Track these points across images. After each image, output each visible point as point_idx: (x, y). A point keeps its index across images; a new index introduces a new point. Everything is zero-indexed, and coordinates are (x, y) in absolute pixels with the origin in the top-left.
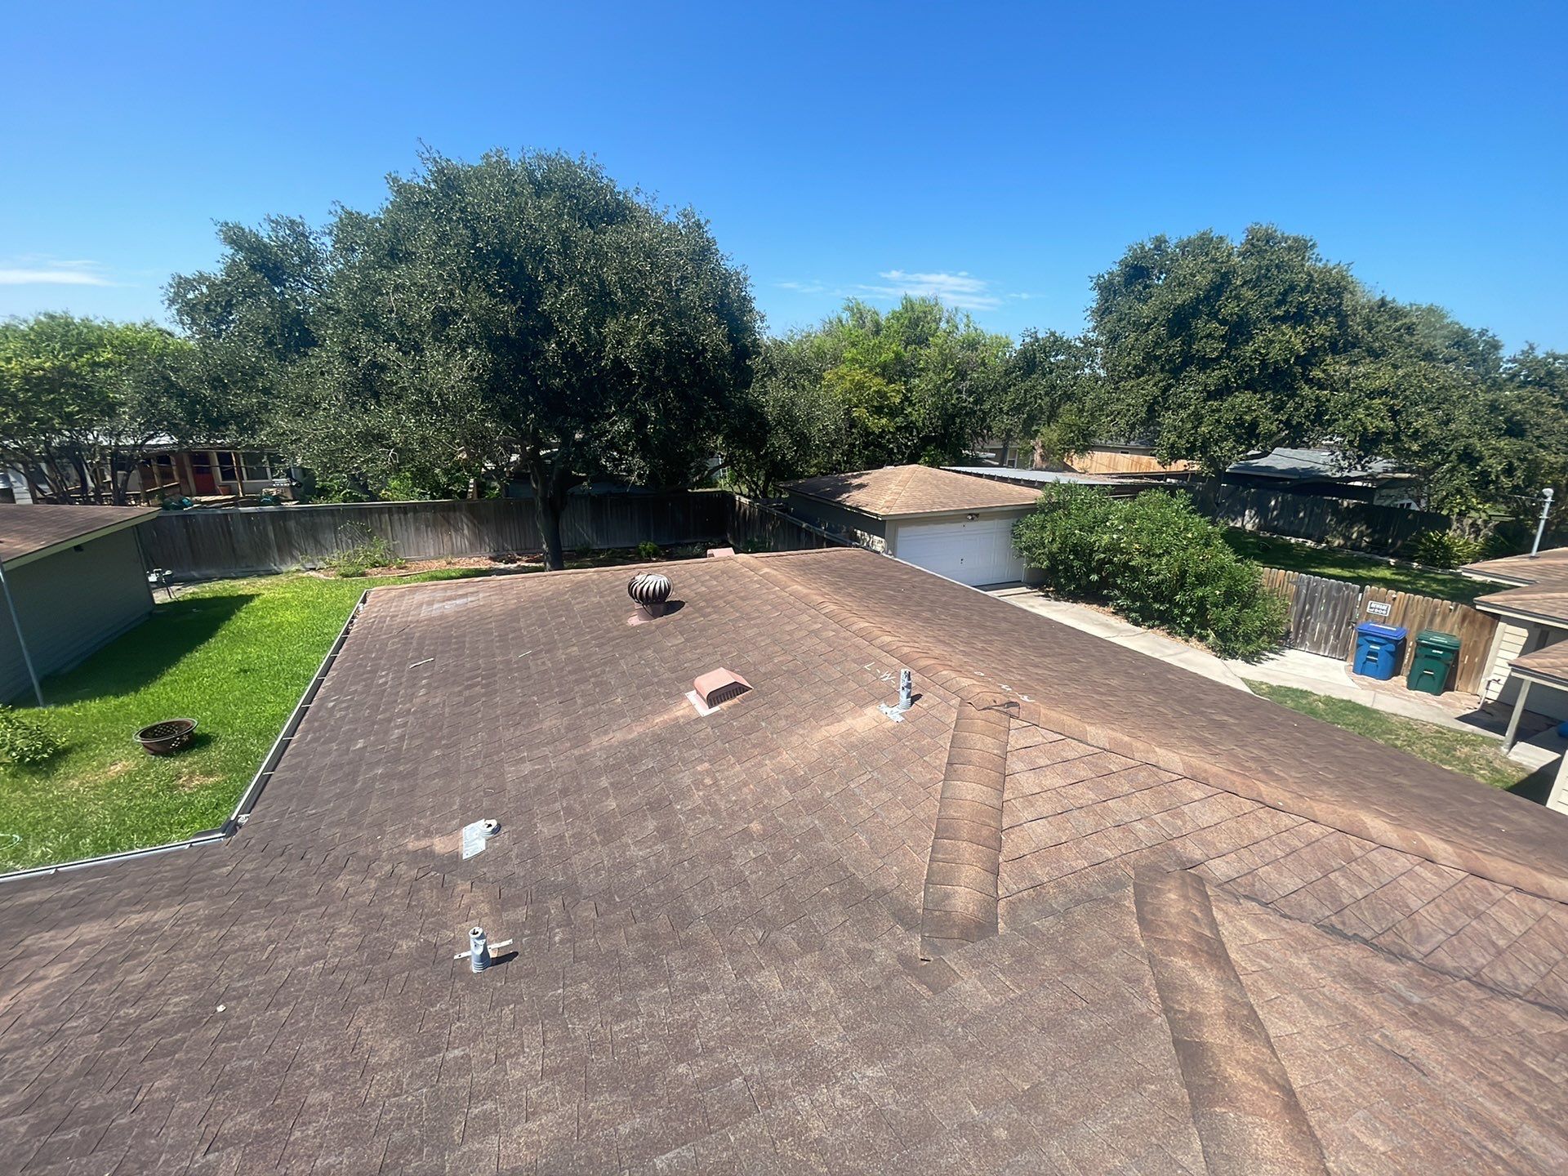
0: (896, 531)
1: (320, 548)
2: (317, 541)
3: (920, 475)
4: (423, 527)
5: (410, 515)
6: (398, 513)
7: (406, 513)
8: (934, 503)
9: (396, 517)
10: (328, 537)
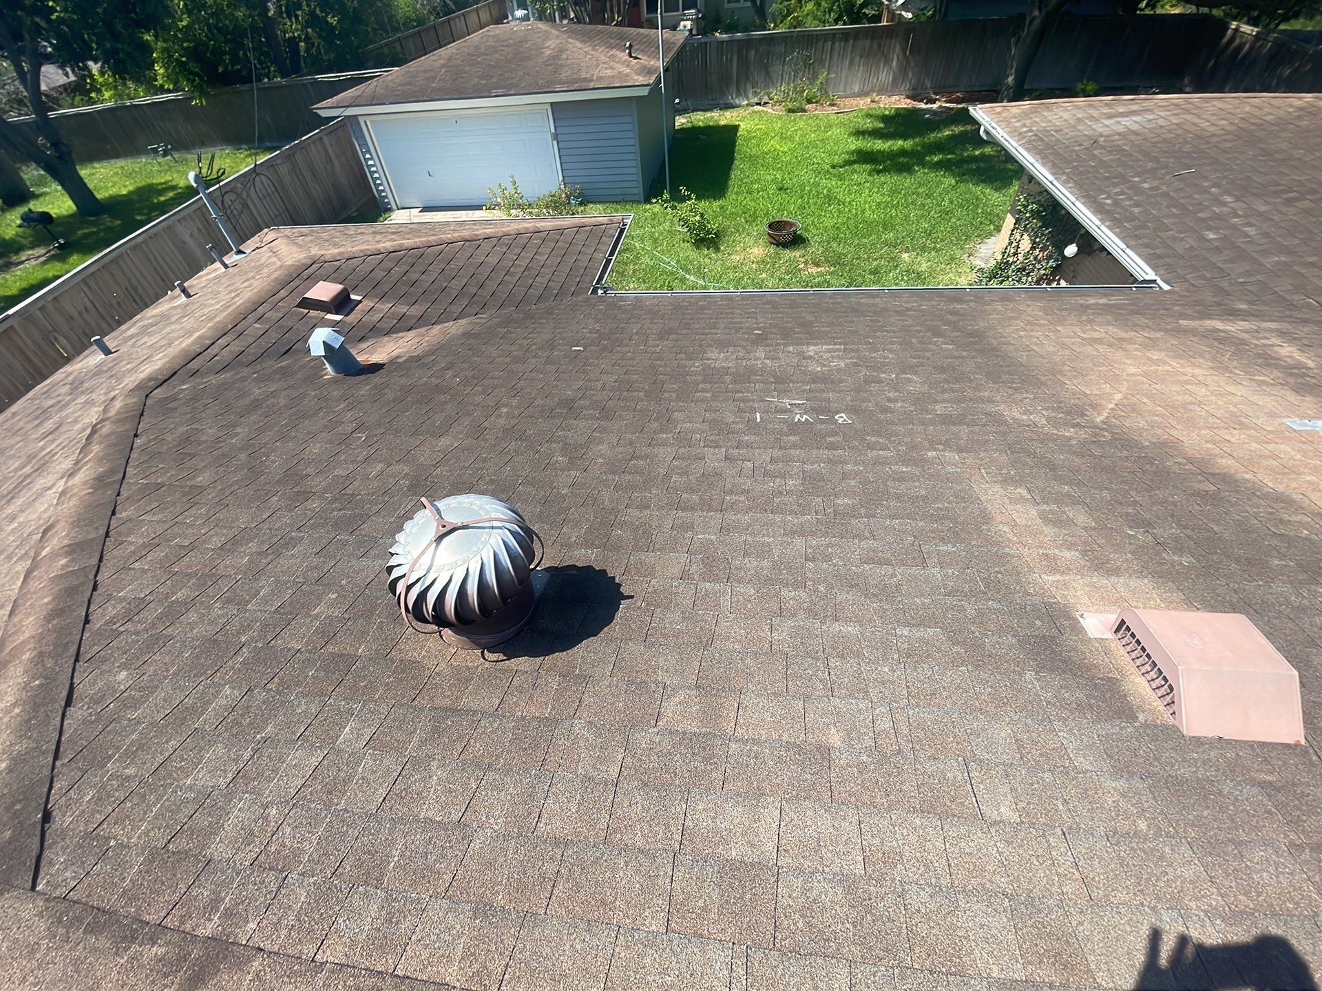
1: (769, 80)
2: (768, 73)
4: (857, 58)
5: (851, 42)
6: (841, 40)
7: (847, 40)
9: (837, 44)
10: (776, 69)
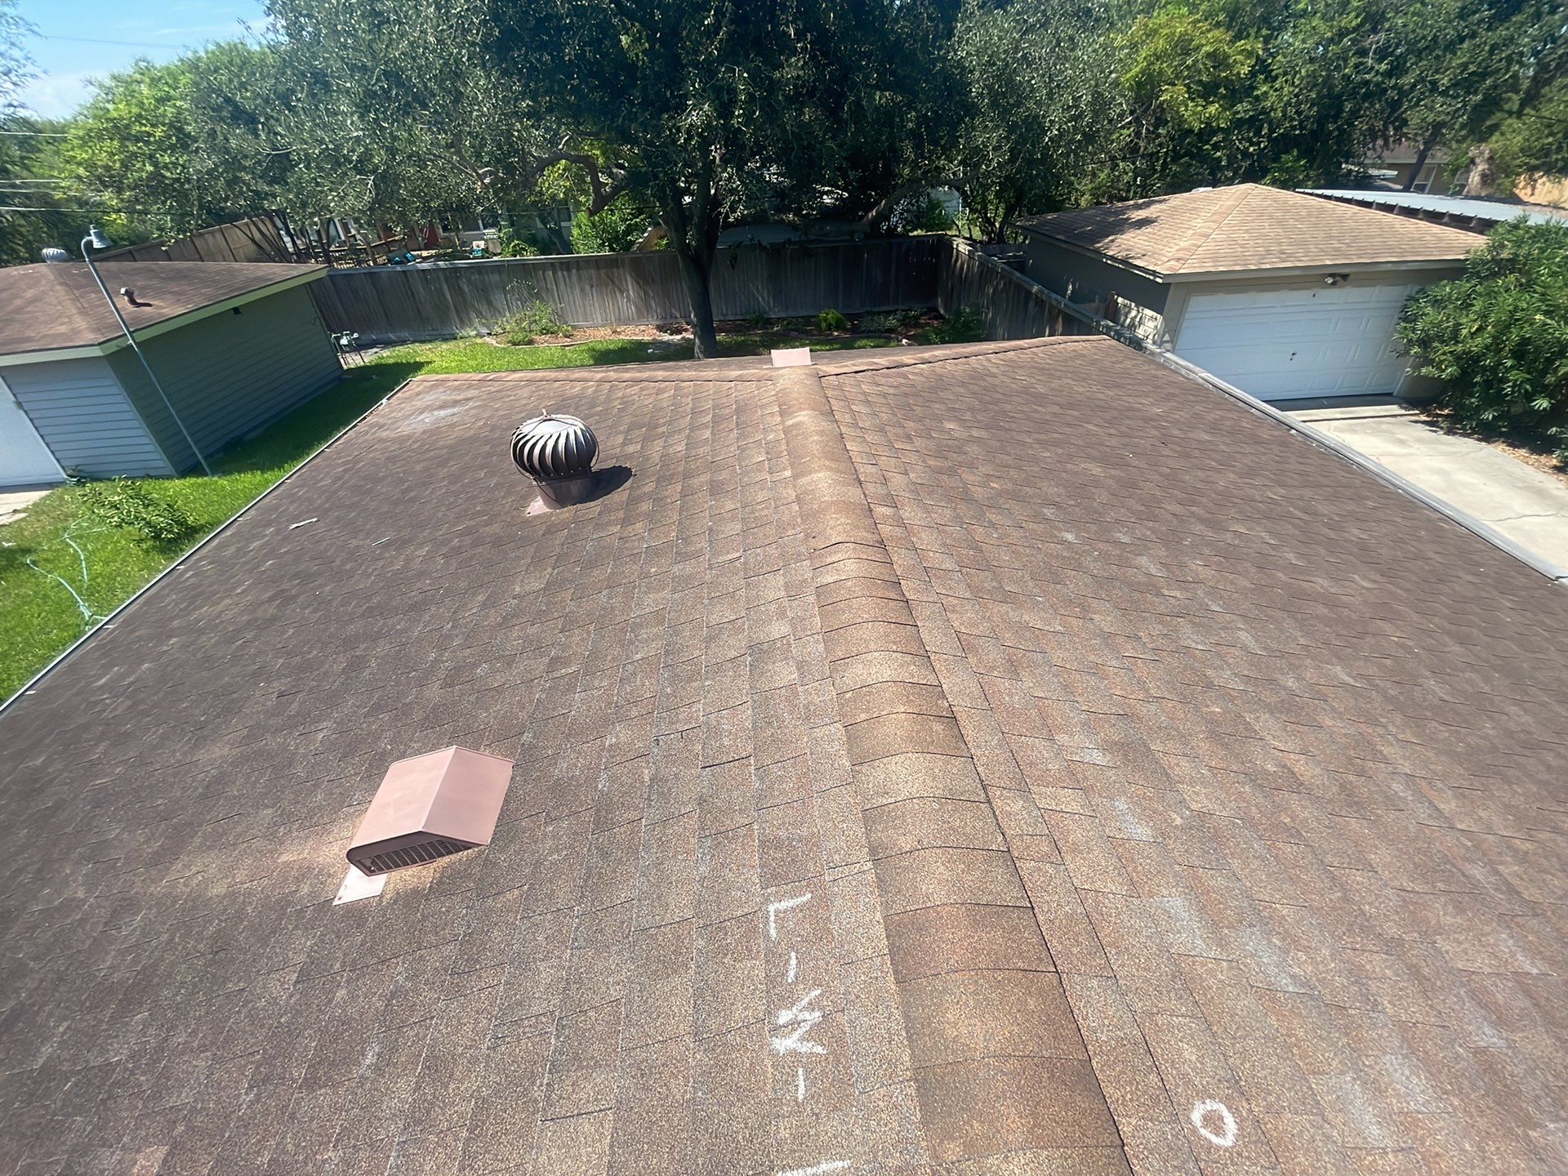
0: (1185, 302)
2: (490, 304)
3: (1255, 202)
5: (574, 271)
6: (562, 270)
7: (568, 270)
8: (1269, 252)
10: (498, 299)
